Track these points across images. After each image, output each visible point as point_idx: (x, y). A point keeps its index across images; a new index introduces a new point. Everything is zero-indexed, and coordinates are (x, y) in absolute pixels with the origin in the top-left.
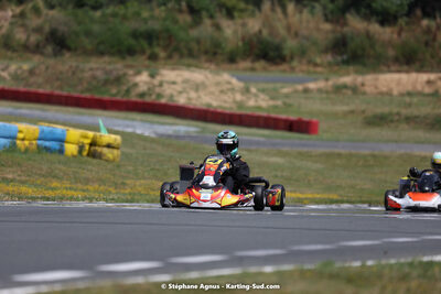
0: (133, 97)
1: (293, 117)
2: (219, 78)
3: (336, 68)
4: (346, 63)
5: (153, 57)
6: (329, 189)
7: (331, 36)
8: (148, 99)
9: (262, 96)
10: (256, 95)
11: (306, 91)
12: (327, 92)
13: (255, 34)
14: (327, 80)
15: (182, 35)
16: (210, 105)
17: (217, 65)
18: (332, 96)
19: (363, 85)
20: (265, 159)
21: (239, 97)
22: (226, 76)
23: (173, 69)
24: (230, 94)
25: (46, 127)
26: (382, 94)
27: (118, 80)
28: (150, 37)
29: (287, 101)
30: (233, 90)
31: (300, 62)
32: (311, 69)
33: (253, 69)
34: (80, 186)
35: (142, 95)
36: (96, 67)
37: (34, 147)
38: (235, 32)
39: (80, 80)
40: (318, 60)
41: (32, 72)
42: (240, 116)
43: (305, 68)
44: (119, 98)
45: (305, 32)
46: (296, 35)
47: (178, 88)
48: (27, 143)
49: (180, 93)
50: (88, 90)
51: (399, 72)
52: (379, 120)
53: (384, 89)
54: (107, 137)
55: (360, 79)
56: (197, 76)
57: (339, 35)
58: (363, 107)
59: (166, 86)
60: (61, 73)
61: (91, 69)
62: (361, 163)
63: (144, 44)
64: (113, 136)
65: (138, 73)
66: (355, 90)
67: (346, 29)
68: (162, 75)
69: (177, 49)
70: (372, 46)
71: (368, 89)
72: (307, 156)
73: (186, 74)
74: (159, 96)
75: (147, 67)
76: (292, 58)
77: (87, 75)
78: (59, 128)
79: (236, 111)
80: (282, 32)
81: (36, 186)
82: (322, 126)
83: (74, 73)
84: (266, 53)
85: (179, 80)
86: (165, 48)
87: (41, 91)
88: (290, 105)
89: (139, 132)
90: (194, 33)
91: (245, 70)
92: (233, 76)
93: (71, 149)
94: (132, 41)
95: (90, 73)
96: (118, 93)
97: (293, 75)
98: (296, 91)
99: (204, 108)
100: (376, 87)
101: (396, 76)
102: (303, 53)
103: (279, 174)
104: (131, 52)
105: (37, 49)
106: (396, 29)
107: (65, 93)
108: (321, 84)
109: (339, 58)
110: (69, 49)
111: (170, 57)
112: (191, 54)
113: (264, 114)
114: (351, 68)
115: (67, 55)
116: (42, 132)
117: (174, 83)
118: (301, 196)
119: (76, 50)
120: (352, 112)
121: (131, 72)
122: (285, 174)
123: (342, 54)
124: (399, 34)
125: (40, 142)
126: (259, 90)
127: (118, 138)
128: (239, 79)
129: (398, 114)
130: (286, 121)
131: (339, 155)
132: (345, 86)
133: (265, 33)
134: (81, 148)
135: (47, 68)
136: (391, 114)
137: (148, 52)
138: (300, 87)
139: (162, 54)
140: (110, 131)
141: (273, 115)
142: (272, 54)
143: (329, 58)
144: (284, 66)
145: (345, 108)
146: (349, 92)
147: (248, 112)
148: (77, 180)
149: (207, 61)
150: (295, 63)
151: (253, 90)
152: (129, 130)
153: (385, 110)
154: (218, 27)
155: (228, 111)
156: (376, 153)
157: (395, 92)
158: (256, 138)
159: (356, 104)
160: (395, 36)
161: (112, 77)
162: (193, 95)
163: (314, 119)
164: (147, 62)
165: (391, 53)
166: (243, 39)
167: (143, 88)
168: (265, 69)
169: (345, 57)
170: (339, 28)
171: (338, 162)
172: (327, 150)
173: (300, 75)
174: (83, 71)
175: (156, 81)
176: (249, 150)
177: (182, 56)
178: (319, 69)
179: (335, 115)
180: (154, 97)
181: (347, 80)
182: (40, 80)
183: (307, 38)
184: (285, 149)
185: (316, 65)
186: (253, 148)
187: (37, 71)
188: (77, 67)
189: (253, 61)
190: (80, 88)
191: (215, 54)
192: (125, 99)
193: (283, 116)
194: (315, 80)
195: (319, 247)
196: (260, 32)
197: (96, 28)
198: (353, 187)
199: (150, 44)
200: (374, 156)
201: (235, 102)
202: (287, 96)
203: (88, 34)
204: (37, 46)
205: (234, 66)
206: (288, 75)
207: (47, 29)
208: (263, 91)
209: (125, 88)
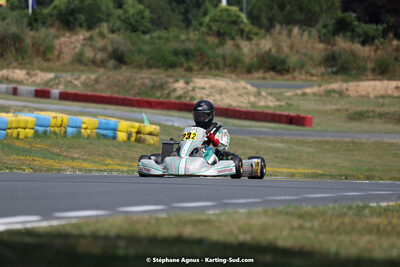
0: (173, 99)
1: (293, 113)
2: (237, 85)
3: (327, 77)
4: (335, 73)
5: (189, 70)
6: (316, 166)
7: (323, 53)
8: (184, 100)
9: (270, 98)
10: (265, 98)
11: (304, 94)
12: (320, 95)
13: (266, 52)
14: (320, 86)
15: (211, 53)
16: (230, 105)
17: (237, 75)
18: (324, 98)
19: (347, 90)
20: (270, 144)
21: (252, 99)
22: (243, 83)
23: (203, 78)
24: (246, 97)
25: (103, 119)
26: (362, 96)
27: (162, 86)
28: (187, 54)
29: (289, 102)
30: (247, 93)
31: (300, 73)
32: (309, 78)
33: (264, 78)
34: (127, 163)
35: (180, 97)
36: (145, 77)
37: (94, 134)
38: (251, 50)
39: (133, 86)
40: (314, 72)
41: (97, 81)
42: (253, 113)
43: (303, 77)
44: (162, 100)
45: (304, 51)
46: (297, 52)
47: (207, 92)
48: (89, 131)
49: (208, 96)
50: (139, 94)
51: (375, 80)
52: (359, 116)
53: (364, 93)
54: (148, 127)
55: (345, 86)
56: (221, 83)
57: (329, 52)
58: (347, 106)
59: (197, 90)
60: (119, 81)
61: (142, 78)
62: (344, 148)
63: (183, 59)
64: (154, 127)
65: (177, 81)
66: (341, 94)
67: (335, 48)
68: (194, 82)
69: (207, 63)
70: (355, 61)
71: (351, 93)
72: (304, 143)
73: (213, 82)
74: (193, 98)
75: (183, 77)
76: (294, 70)
77: (138, 83)
78: (113, 121)
79: (250, 109)
80: (286, 50)
81: (94, 162)
82: (316, 120)
83: (128, 81)
84: (275, 66)
85: (207, 86)
86: (197, 63)
87: (104, 94)
88: (291, 105)
89: (176, 125)
90: (220, 51)
91: (258, 79)
92: (248, 83)
93: (122, 136)
94: (174, 58)
95: (141, 81)
96: (161, 96)
97: (295, 83)
98: (296, 95)
99: (226, 107)
100: (357, 92)
101: (372, 83)
102: (302, 66)
103: (280, 155)
104: (173, 65)
105: (102, 64)
106: (373, 47)
107: (121, 96)
108: (315, 89)
109: (330, 70)
110: (125, 63)
111: (201, 69)
112: (217, 67)
113: (271, 111)
114: (339, 77)
115: (124, 68)
116: (100, 123)
117: (204, 88)
118: (294, 171)
119: (131, 64)
120: (339, 110)
121: (171, 80)
122: (284, 155)
123: (332, 66)
124: (375, 52)
125: (99, 131)
126: (268, 94)
127: (158, 128)
128: (253, 85)
129: (373, 111)
130: (288, 116)
131: (328, 142)
132: (334, 91)
133: (274, 51)
134: (129, 135)
135: (108, 78)
136: (367, 111)
137: (186, 65)
138: (299, 92)
139: (195, 67)
140: (152, 123)
141: (278, 112)
142: (279, 67)
143: (323, 70)
144: (288, 76)
145: (334, 107)
146: (337, 95)
147: (260, 110)
148: (125, 159)
149: (229, 72)
150: (296, 74)
151: (264, 94)
152: (169, 123)
153: (364, 108)
154: (238, 47)
155: (244, 110)
156: (356, 140)
157: (372, 96)
158: (264, 130)
159: (342, 104)
160: (373, 53)
161: (157, 84)
162: (218, 97)
163: (309, 116)
164: (184, 73)
165: (370, 65)
166: (257, 55)
167: (180, 92)
168: (273, 78)
169: (335, 69)
170: (329, 47)
171: (327, 147)
172: (319, 139)
173: (300, 83)
174: (135, 80)
175: (190, 87)
176: (259, 139)
177: (210, 68)
178: (315, 78)
179: (326, 113)
180: (188, 99)
181: (335, 86)
182: (102, 86)
183: (305, 55)
184: (286, 138)
185: (312, 75)
186: (261, 137)
187: (101, 80)
188: (131, 76)
189: (264, 72)
190: (132, 92)
191: (236, 67)
192: (167, 100)
193: (286, 113)
194: (312, 86)
195: (288, 198)
196: (270, 50)
197: (146, 48)
198: (335, 165)
199: (187, 59)
200: (354, 143)
201: (249, 102)
202: (289, 98)
203: (140, 51)
204: (102, 61)
205: (250, 76)
206: (291, 83)
207: (110, 49)
208: (271, 94)
209: (166, 92)
